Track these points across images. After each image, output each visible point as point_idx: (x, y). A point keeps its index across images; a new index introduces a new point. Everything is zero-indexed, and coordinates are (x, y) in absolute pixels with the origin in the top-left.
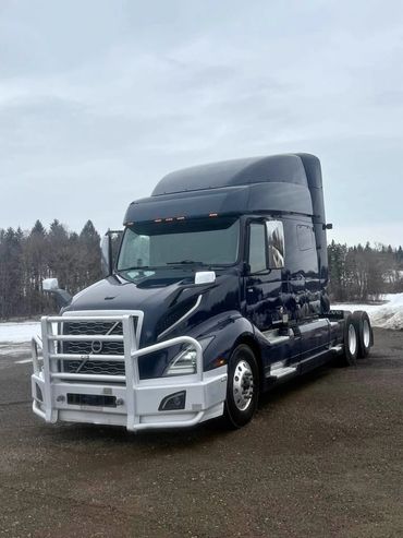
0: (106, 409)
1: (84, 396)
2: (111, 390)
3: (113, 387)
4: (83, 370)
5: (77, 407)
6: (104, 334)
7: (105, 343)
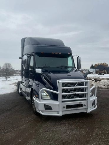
0: (79, 108)
1: (72, 105)
2: (81, 102)
3: (82, 101)
4: (68, 98)
5: (70, 109)
6: (74, 86)
7: (75, 89)
